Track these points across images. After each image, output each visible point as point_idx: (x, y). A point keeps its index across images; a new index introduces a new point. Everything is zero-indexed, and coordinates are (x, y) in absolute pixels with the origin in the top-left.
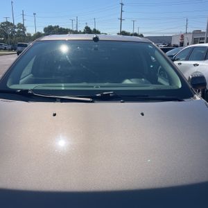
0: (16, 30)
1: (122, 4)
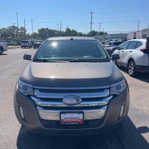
0: (19, 31)
1: (92, 13)
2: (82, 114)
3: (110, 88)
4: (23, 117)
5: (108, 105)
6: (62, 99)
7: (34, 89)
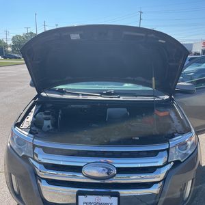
1: (141, 12)
2: (117, 198)
3: (168, 150)
4: (16, 190)
5: (164, 180)
6: (82, 167)
7: (34, 146)
